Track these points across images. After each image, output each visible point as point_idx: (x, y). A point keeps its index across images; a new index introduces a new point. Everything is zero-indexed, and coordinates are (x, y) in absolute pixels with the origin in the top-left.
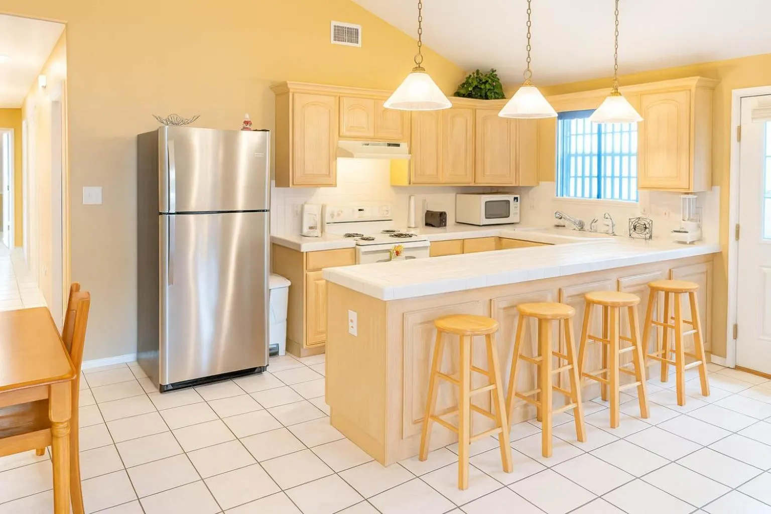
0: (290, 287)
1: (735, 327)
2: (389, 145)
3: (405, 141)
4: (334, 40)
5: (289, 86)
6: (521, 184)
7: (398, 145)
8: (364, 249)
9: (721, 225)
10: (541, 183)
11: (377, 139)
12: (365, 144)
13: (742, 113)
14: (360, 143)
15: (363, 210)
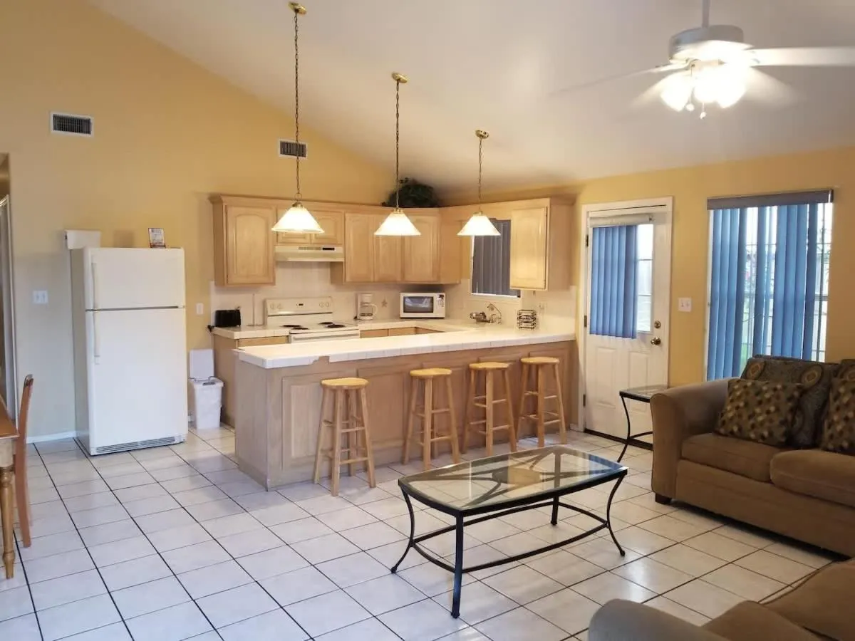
1: (584, 397)
2: (324, 249)
3: (340, 245)
4: (281, 153)
5: (224, 199)
6: (443, 282)
7: (333, 249)
8: (297, 336)
9: (577, 317)
10: (463, 281)
11: (314, 244)
12: (300, 248)
13: (589, 224)
14: (297, 248)
15: (302, 304)
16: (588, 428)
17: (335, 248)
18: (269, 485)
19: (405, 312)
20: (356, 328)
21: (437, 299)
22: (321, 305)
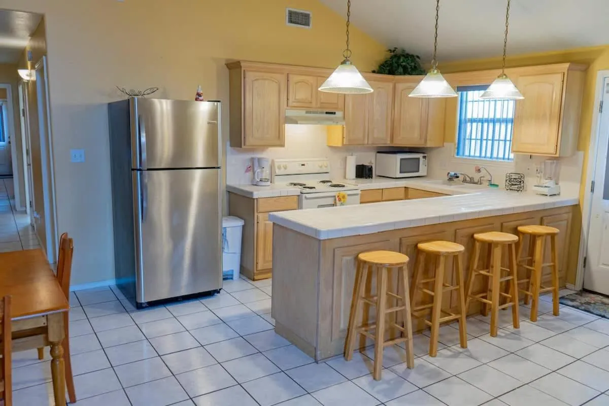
0: (244, 227)
1: (585, 259)
2: (327, 113)
3: (340, 110)
4: (289, 22)
5: (242, 64)
6: (429, 145)
7: (335, 113)
8: (308, 196)
9: (582, 182)
10: (446, 145)
11: (319, 108)
12: (307, 112)
13: (605, 89)
14: (304, 112)
15: (304, 165)
16: (586, 287)
17: (337, 112)
18: (319, 358)
19: (401, 172)
20: (356, 188)
21: (422, 160)
22: (320, 165)
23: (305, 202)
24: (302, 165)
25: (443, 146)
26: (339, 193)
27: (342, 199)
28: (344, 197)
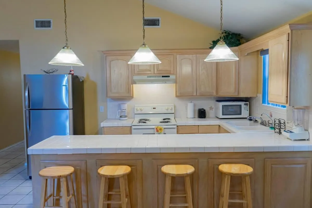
2: (163, 77)
3: (173, 74)
5: (104, 52)
7: (169, 76)
10: (258, 95)
11: (156, 74)
12: (148, 77)
14: (146, 76)
15: (155, 108)
17: (170, 76)
19: (223, 115)
20: (175, 124)
21: (243, 106)
22: (166, 109)
23: (133, 131)
24: (154, 108)
25: (257, 96)
26: (158, 127)
27: (159, 131)
28: (161, 129)
